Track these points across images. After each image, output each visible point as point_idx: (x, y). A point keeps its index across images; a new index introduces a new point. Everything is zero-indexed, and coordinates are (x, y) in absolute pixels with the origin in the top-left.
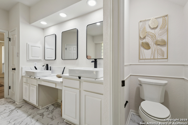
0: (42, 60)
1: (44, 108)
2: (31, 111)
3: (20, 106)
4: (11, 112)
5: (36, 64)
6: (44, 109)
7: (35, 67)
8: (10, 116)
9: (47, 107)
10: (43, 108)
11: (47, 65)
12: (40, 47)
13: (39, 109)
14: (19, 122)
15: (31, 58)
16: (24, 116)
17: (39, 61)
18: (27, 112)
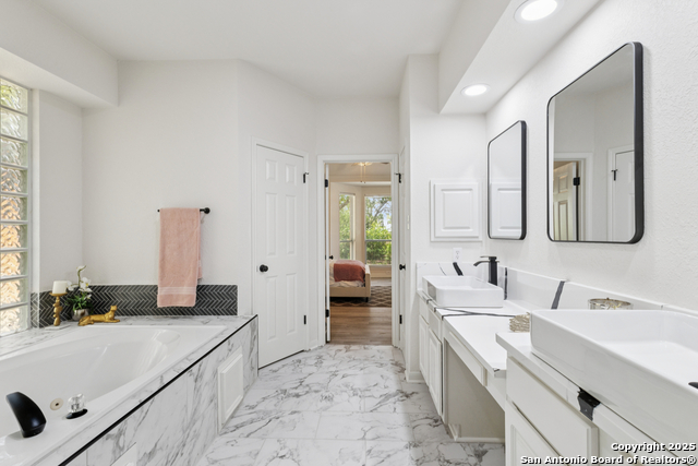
0: (480, 239)
1: (468, 443)
2: (425, 428)
3: (409, 392)
4: (384, 400)
5: (457, 252)
6: (468, 448)
7: (455, 265)
8: (374, 413)
9: (481, 444)
10: (463, 439)
11: (493, 262)
12: (471, 190)
13: (452, 437)
14: (382, 452)
15: (441, 232)
16: (402, 435)
17: (469, 241)
18: (414, 424)
